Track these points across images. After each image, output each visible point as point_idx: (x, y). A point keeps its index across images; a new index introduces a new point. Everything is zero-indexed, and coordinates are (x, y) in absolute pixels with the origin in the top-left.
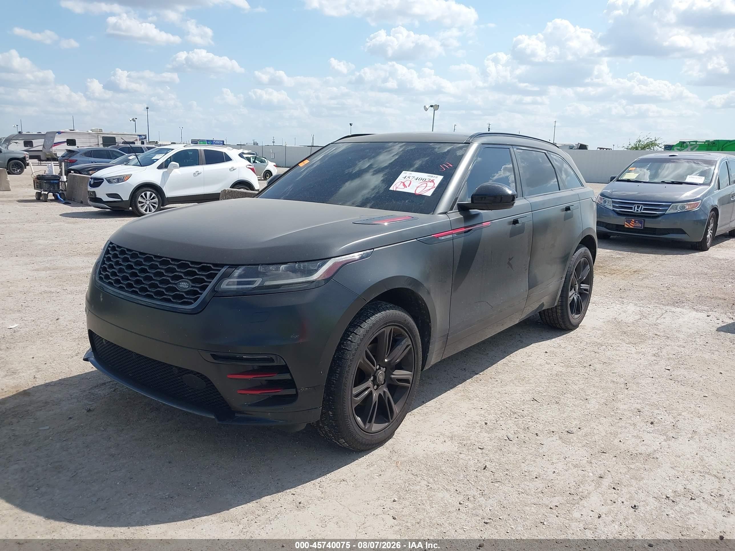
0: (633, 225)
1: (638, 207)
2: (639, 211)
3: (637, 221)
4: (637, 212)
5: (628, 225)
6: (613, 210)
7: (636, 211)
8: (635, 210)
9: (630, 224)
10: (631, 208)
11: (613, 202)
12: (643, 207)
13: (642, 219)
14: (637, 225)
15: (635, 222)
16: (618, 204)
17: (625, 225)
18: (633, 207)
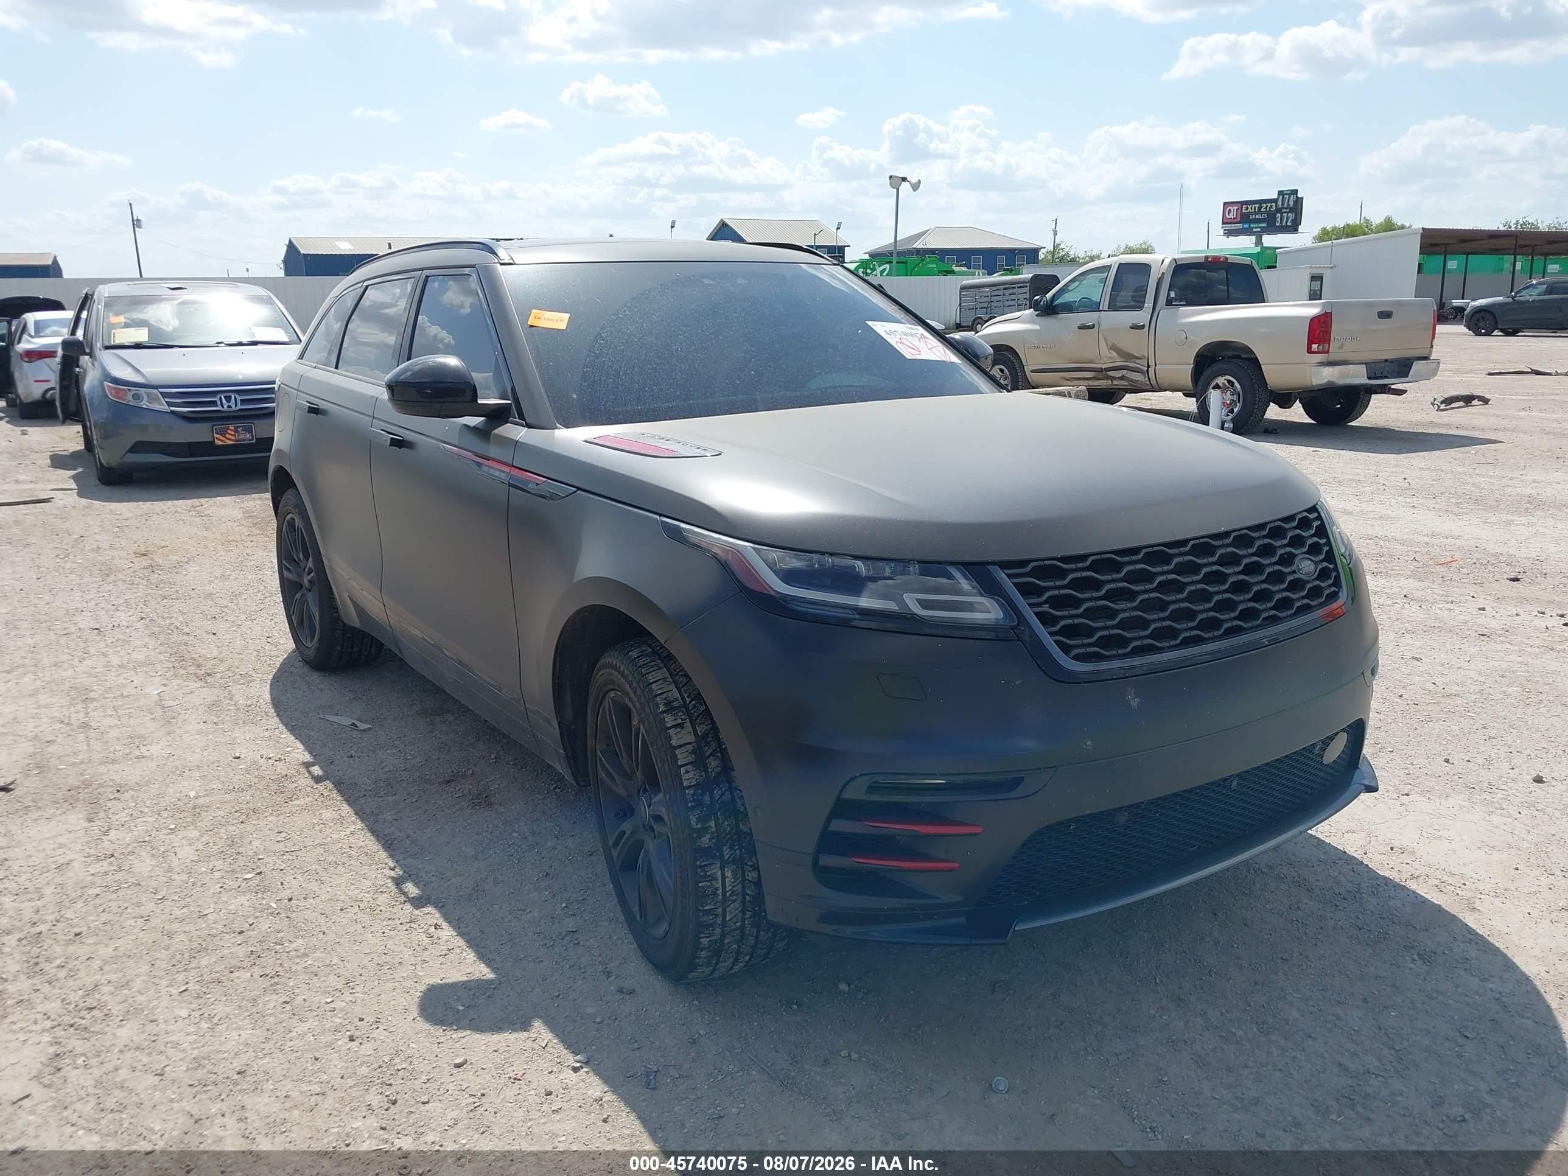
0: (233, 438)
1: (228, 399)
2: (233, 406)
3: (239, 427)
4: (230, 409)
5: (222, 441)
6: (172, 412)
7: (226, 407)
8: (224, 406)
9: (227, 435)
10: (214, 403)
11: (164, 395)
12: (239, 398)
13: (247, 423)
14: (242, 436)
15: (236, 431)
16: (178, 398)
17: (216, 441)
18: (217, 399)
